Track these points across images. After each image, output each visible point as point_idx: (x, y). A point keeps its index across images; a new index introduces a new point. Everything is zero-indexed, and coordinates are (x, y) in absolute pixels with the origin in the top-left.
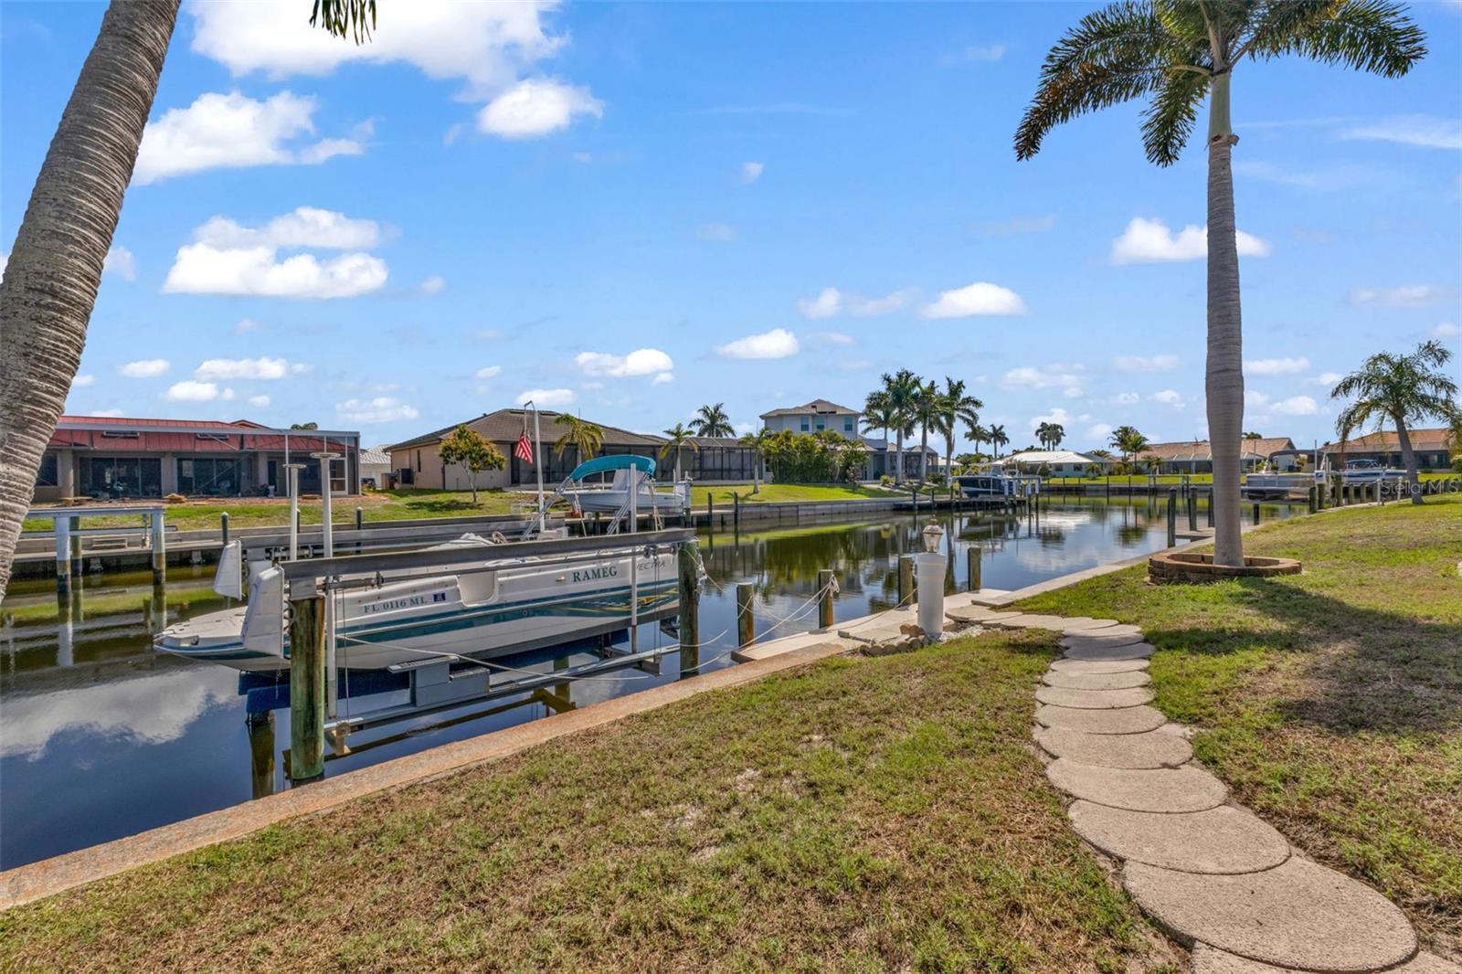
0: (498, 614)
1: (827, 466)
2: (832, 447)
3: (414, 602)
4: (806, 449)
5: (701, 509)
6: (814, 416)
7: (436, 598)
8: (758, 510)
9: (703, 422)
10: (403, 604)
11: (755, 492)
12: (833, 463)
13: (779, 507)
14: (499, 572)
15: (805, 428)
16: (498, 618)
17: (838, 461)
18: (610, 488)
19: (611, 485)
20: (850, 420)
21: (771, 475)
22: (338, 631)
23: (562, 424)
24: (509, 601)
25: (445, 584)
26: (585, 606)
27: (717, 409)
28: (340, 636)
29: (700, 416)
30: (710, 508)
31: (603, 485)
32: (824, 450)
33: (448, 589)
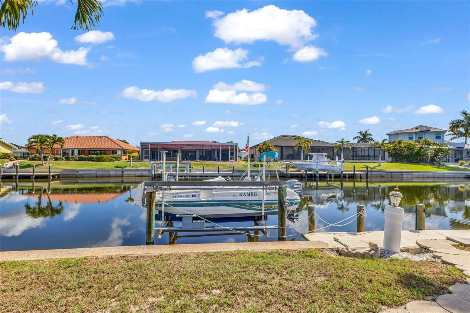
0: (212, 204)
1: (423, 155)
2: (426, 147)
3: (186, 196)
4: (410, 148)
5: (351, 171)
6: (416, 133)
7: (193, 196)
8: (380, 173)
9: (360, 137)
10: (183, 196)
11: (379, 166)
12: (426, 154)
13: (392, 173)
14: (213, 190)
15: (411, 138)
16: (211, 205)
17: (430, 153)
18: (311, 162)
19: (311, 161)
20: (439, 135)
21: (391, 159)
22: (165, 202)
23: (297, 140)
24: (215, 200)
25: (196, 192)
26: (243, 205)
27: (366, 132)
28: (165, 203)
29: (359, 135)
30: (354, 171)
31: (308, 161)
32: (421, 148)
33: (197, 193)
